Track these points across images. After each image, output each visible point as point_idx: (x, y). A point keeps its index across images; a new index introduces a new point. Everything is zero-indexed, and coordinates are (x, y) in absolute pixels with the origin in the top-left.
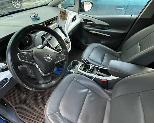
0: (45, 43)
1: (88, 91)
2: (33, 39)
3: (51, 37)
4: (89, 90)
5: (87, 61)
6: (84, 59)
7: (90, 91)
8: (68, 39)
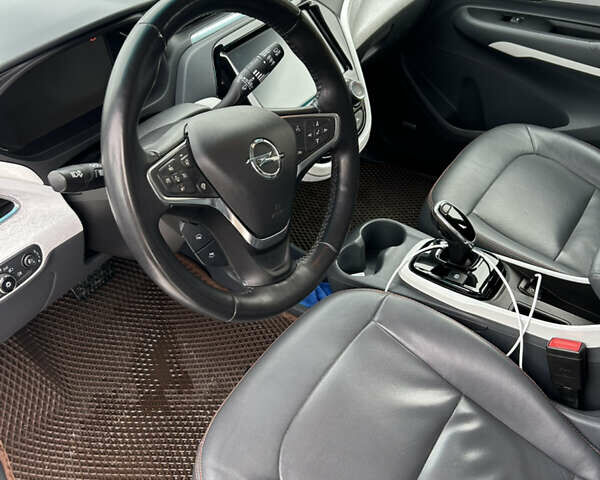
0: (243, 84)
1: (454, 404)
2: (170, 64)
3: (278, 53)
4: (462, 400)
5: (466, 222)
6: (446, 208)
7: (463, 408)
8: (355, 80)
